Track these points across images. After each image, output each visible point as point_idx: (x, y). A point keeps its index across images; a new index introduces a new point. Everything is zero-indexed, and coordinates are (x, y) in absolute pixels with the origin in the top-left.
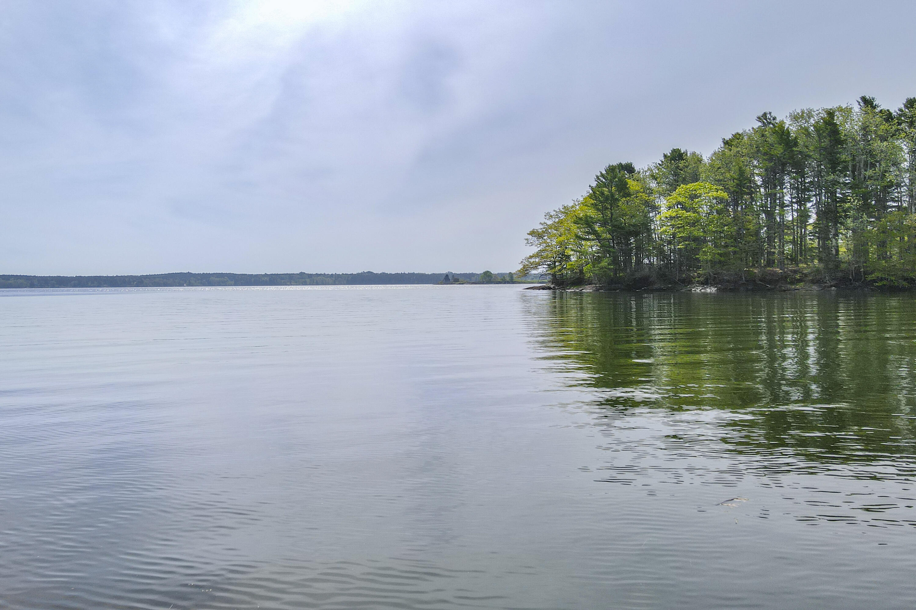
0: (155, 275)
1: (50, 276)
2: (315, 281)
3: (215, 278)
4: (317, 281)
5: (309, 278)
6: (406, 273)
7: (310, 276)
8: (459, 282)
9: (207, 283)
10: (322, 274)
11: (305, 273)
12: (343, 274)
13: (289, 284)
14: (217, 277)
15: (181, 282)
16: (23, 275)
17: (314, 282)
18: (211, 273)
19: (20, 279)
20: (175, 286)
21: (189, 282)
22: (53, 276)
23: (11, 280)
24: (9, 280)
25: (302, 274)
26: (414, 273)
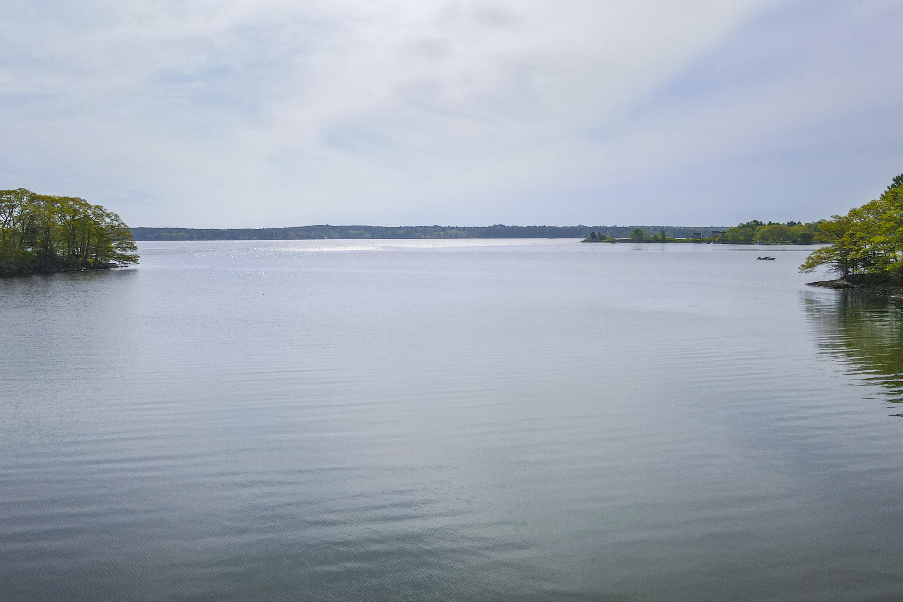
0: (297, 227)
1: (205, 229)
2: (449, 234)
3: (353, 230)
4: (451, 235)
5: (443, 231)
6: (537, 226)
7: (444, 229)
8: (607, 240)
9: (345, 235)
10: (455, 227)
11: (438, 226)
12: (475, 227)
13: (424, 237)
14: (355, 230)
15: (322, 235)
16: (183, 228)
17: (447, 235)
18: (348, 226)
19: (181, 232)
20: (317, 239)
21: (330, 235)
22: (208, 229)
23: (173, 233)
24: (171, 233)
25: (436, 227)
26: (545, 227)
